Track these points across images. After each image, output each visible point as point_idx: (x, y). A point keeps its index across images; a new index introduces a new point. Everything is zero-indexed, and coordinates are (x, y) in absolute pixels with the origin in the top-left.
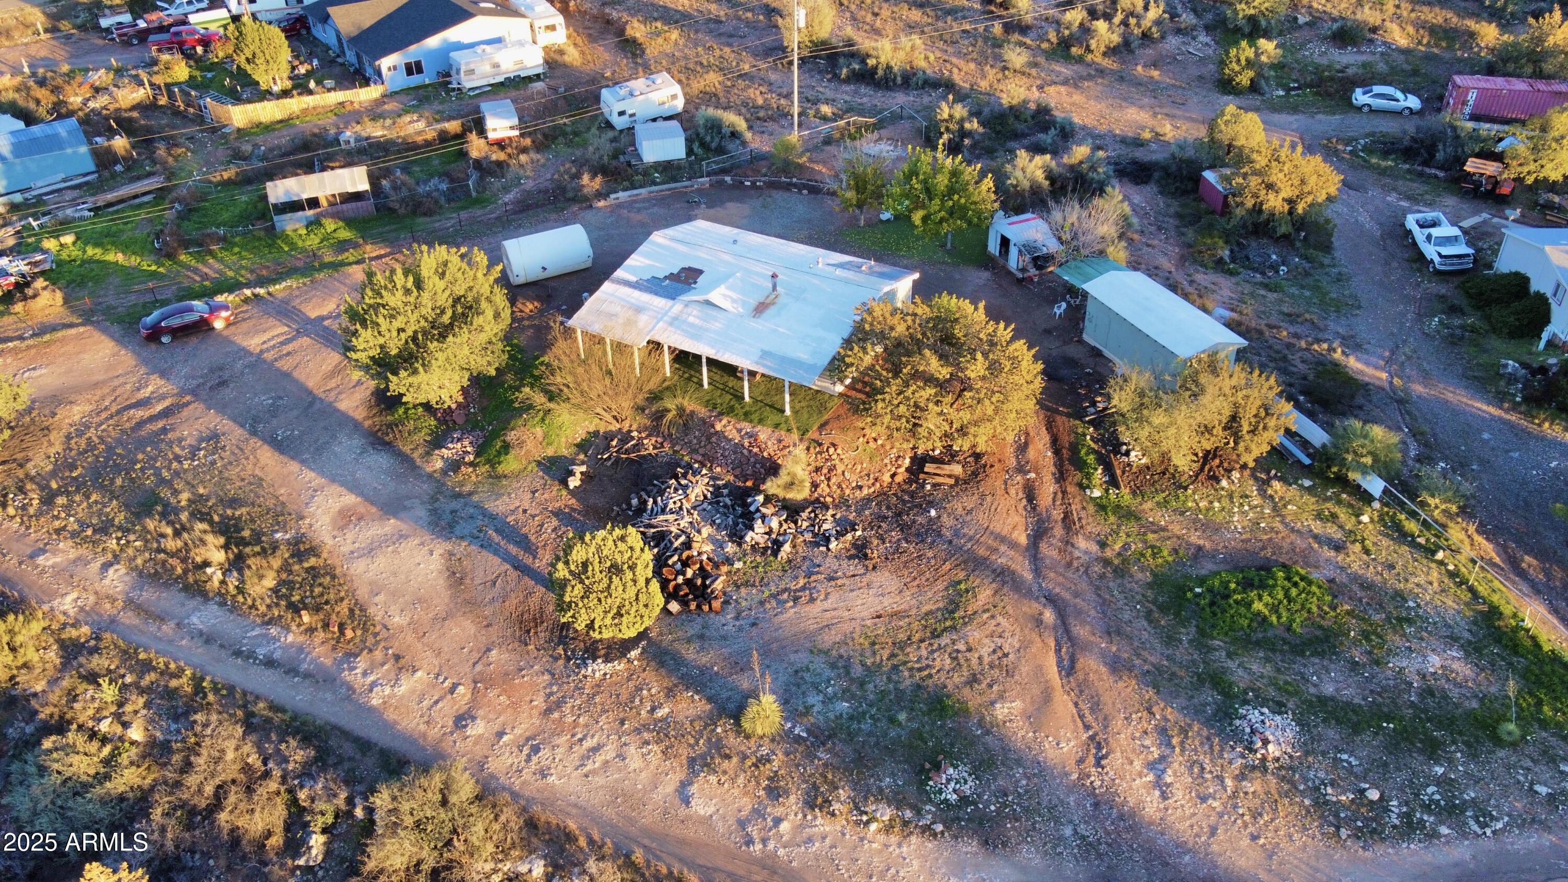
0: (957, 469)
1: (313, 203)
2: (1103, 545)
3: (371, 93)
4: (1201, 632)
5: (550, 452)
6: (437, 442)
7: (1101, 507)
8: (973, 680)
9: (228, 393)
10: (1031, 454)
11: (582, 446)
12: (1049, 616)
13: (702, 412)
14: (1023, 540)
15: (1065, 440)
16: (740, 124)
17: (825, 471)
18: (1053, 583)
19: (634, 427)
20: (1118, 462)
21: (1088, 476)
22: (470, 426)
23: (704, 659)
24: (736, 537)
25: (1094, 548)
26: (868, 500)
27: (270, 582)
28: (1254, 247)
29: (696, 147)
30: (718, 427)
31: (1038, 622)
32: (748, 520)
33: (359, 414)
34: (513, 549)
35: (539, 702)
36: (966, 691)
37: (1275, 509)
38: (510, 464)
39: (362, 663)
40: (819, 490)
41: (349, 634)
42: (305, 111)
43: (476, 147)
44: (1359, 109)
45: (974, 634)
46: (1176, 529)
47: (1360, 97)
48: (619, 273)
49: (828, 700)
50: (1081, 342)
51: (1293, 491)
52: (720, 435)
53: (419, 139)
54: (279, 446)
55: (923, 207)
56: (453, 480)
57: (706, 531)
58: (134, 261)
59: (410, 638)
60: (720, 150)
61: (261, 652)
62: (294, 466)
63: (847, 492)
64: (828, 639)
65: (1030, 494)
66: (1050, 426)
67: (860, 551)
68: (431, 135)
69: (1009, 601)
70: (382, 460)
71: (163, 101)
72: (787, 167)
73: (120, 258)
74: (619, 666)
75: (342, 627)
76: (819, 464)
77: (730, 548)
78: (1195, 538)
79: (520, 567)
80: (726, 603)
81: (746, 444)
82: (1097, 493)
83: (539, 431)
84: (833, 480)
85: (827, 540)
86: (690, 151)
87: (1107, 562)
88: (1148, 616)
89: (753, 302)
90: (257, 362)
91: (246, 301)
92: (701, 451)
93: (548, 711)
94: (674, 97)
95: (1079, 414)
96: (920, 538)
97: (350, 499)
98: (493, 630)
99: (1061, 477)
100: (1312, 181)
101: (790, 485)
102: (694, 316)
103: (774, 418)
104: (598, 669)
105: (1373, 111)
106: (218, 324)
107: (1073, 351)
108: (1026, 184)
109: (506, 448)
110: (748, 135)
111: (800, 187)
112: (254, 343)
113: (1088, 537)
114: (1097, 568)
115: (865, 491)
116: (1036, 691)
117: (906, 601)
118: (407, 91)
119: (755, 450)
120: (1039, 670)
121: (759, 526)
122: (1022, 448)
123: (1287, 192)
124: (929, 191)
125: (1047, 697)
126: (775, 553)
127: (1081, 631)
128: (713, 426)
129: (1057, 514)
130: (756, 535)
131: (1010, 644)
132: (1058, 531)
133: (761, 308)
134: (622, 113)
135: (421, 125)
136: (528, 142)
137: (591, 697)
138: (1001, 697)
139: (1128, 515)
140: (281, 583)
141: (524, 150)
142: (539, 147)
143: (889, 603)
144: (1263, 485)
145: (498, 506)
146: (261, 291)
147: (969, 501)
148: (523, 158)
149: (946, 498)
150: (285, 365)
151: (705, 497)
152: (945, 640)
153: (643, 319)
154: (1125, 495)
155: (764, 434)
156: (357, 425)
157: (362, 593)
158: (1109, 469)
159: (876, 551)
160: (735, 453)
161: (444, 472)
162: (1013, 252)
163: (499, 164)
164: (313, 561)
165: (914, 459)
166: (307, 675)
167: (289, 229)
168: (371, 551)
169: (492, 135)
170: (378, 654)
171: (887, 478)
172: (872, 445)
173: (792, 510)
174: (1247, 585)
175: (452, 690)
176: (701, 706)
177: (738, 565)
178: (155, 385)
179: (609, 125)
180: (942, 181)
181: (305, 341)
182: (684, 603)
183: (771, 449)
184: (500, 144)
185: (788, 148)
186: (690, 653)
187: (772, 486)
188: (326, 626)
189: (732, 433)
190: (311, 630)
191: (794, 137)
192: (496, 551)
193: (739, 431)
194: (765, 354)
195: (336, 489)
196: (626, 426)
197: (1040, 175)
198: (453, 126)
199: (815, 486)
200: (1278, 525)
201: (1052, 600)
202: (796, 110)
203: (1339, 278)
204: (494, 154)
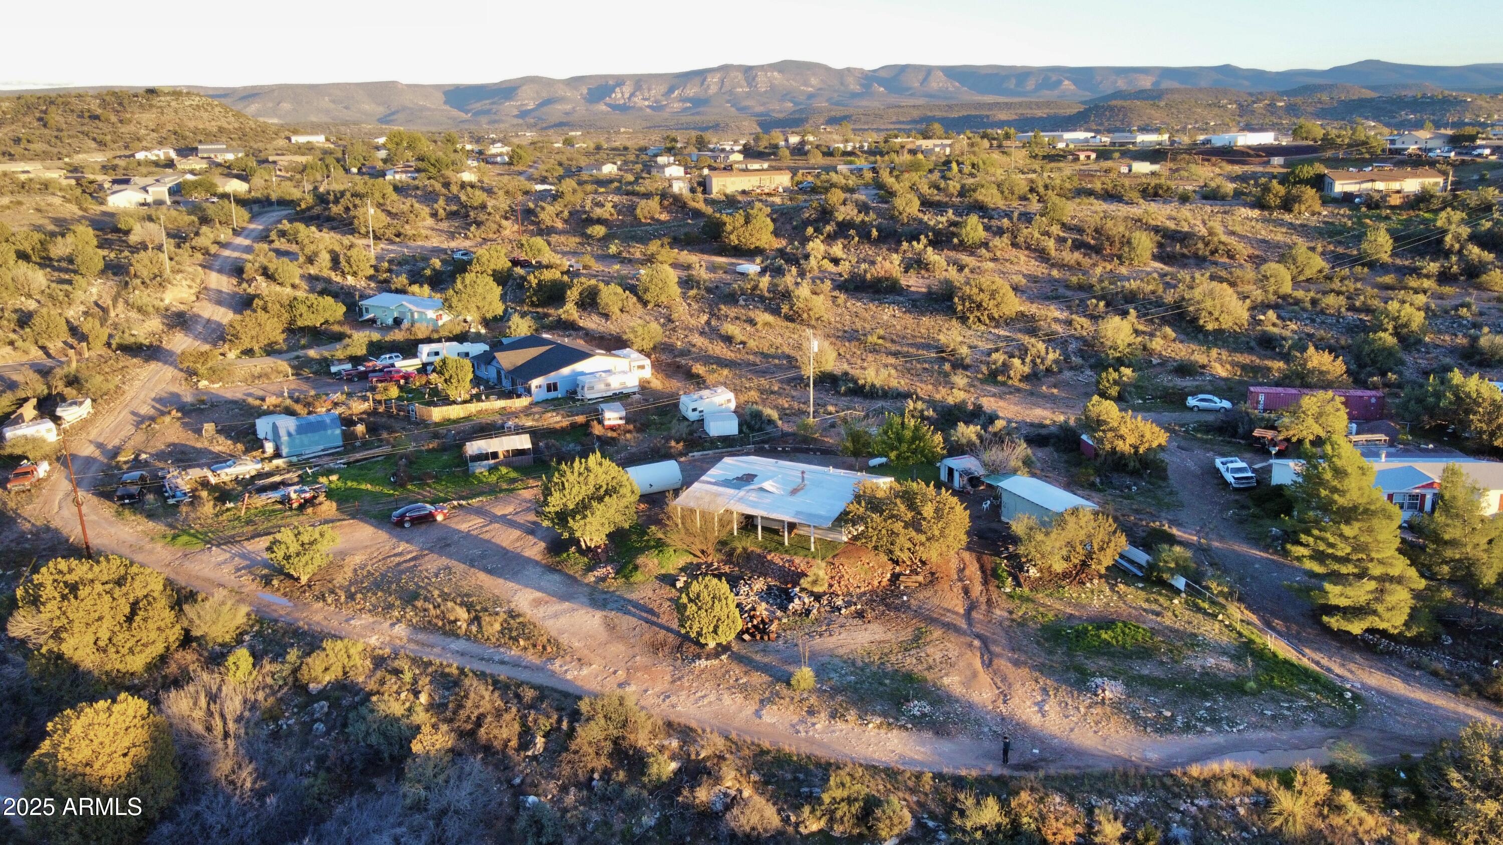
0: (920, 578)
1: (495, 455)
2: (1011, 613)
3: (524, 401)
4: (1069, 649)
5: (663, 572)
6: (590, 569)
7: (1010, 596)
8: (930, 668)
9: (453, 549)
10: (967, 572)
11: (682, 569)
12: (977, 643)
13: (759, 551)
14: (962, 611)
15: (989, 566)
16: (775, 415)
17: (837, 578)
18: (978, 629)
19: (716, 560)
20: (1022, 577)
21: (1003, 582)
22: (609, 561)
23: (766, 660)
24: (784, 609)
25: (1006, 614)
26: (865, 593)
27: (497, 627)
28: (1116, 479)
29: (744, 428)
30: (769, 558)
31: (970, 645)
32: (791, 600)
33: (538, 558)
34: (645, 615)
35: (668, 678)
36: (926, 673)
37: (1120, 597)
38: (638, 577)
39: (558, 663)
40: (834, 588)
41: (549, 649)
42: (480, 412)
43: (597, 430)
44: (1191, 409)
45: (930, 650)
46: (1058, 606)
47: (1191, 402)
48: (704, 478)
49: (841, 676)
50: (1000, 521)
51: (1131, 589)
52: (771, 562)
53: (558, 426)
54: (490, 572)
55: (897, 449)
56: (602, 586)
57: (764, 605)
58: (378, 489)
59: (586, 652)
60: (761, 429)
61: (496, 658)
62: (501, 581)
63: (851, 589)
64: (841, 651)
65: (966, 591)
66: (979, 560)
67: (860, 615)
68: (565, 423)
69: (953, 636)
70: (556, 577)
71: (381, 409)
72: (806, 440)
73: (369, 487)
74: (715, 662)
75: (544, 648)
76: (833, 574)
77: (779, 613)
78: (1069, 610)
79: (647, 621)
80: (778, 637)
81: (787, 565)
82: (1008, 590)
83: (656, 561)
84: (842, 583)
85: (839, 610)
86: (740, 431)
87: (1013, 620)
88: (1038, 643)
89: (790, 489)
90: (467, 535)
91: (454, 507)
92: (759, 570)
93: (673, 682)
94: (729, 401)
95: (998, 554)
96: (897, 609)
97: (538, 594)
98: (637, 650)
99: (985, 582)
100: (1148, 435)
101: (815, 582)
102: (753, 497)
103: (804, 552)
104: (703, 663)
105: (1200, 410)
106: (440, 518)
107: (994, 525)
108: (964, 441)
109: (636, 568)
110: (780, 423)
111: (815, 451)
112: (464, 527)
113: (1002, 609)
114: (1007, 623)
115: (863, 589)
116: (968, 673)
117: (889, 636)
118: (546, 401)
119: (793, 568)
120: (970, 665)
121: (797, 601)
122: (961, 570)
123: (1131, 440)
124: (900, 439)
125: (975, 675)
126: (807, 615)
127: (997, 649)
128: (765, 558)
129: (983, 599)
130: (796, 605)
131: (953, 653)
132: (984, 607)
133: (794, 492)
134: (694, 410)
135: (559, 418)
136: (631, 427)
137: (698, 676)
138: (947, 675)
139: (1028, 600)
140: (503, 629)
141: (629, 431)
142: (639, 430)
143: (877, 637)
144: (1112, 588)
145: (634, 596)
146: (464, 503)
147: (928, 593)
148: (628, 436)
149: (913, 591)
150: (486, 536)
151: (763, 590)
152: (913, 652)
153: (720, 500)
154: (1026, 590)
155: (797, 560)
156: (537, 563)
157: (554, 633)
158: (1016, 578)
159: (870, 615)
160: (780, 570)
161: (596, 582)
162: (956, 475)
163: (613, 439)
164: (521, 619)
165: (893, 575)
166: (526, 667)
167: (478, 471)
168: (556, 616)
169: (607, 423)
170: (568, 658)
171: (876, 583)
172: (866, 566)
173: (818, 597)
174: (1099, 628)
175: (615, 672)
176: (766, 678)
177: (785, 620)
178: (403, 546)
179: (685, 419)
180: (908, 434)
181: (497, 525)
182: (753, 635)
183: (803, 567)
184: (612, 428)
185: (806, 427)
186: (758, 657)
187: (804, 583)
188: (534, 646)
189: (777, 560)
190: (525, 649)
191: (811, 420)
192: (634, 615)
193: (782, 559)
194: (798, 513)
195: (529, 590)
196: (710, 560)
197: (974, 438)
198: (580, 419)
199: (831, 586)
200: (1121, 604)
201: (978, 636)
202: (812, 409)
203: (1171, 493)
204: (610, 434)
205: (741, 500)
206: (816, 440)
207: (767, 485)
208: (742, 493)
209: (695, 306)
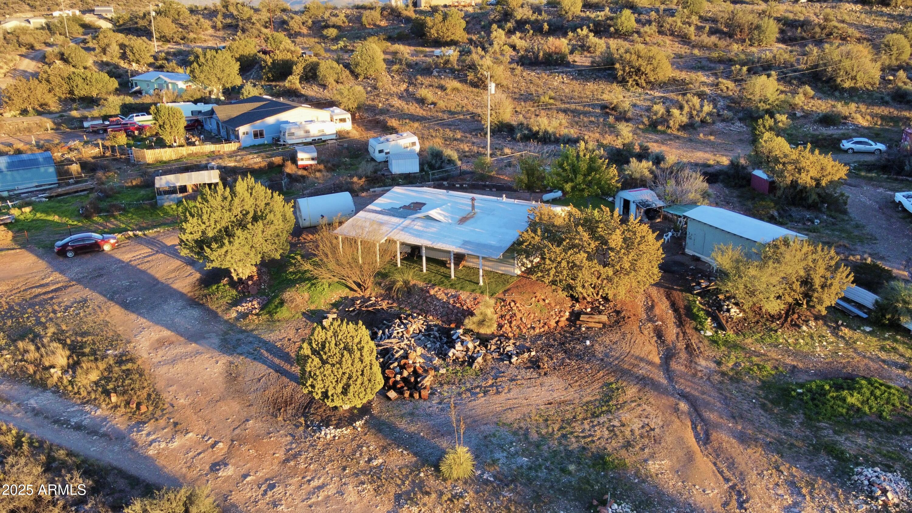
0: (604, 318)
1: (183, 189)
2: (719, 363)
3: (232, 147)
4: (809, 418)
5: (312, 307)
6: (236, 303)
7: (714, 341)
8: (628, 445)
9: (103, 280)
10: (657, 311)
11: (335, 305)
12: (683, 406)
13: (421, 284)
14: (657, 360)
15: (681, 304)
16: (455, 156)
17: (508, 317)
18: (683, 385)
19: (373, 294)
20: (723, 316)
21: (701, 323)
22: (260, 293)
23: (413, 429)
24: (443, 355)
25: (713, 365)
26: (540, 336)
27: (94, 376)
28: (795, 212)
29: (426, 167)
30: (432, 292)
31: (676, 410)
32: (451, 344)
33: (185, 291)
34: (277, 361)
35: (281, 454)
36: (623, 452)
37: (847, 343)
38: (284, 313)
39: (147, 428)
40: (504, 329)
41: (143, 409)
42: (189, 155)
43: (290, 169)
44: (846, 151)
45: (625, 416)
46: (774, 355)
47: (846, 145)
48: (370, 207)
49: (511, 456)
50: (684, 254)
51: (857, 335)
52: (434, 297)
53: (256, 167)
54: (126, 306)
55: (572, 181)
56: (242, 323)
57: (419, 350)
58: (64, 220)
59: (189, 412)
60: (441, 167)
61: (73, 421)
62: (133, 316)
63: (524, 331)
64: (510, 417)
65: (659, 334)
66: (668, 297)
67: (535, 364)
68: (263, 164)
69: (651, 396)
70: (195, 313)
71: (108, 154)
72: (483, 177)
73: (56, 218)
74: (347, 431)
75: (139, 405)
76: (504, 313)
77: (437, 361)
78: (789, 361)
79: (279, 370)
80: (432, 394)
81: (451, 301)
82: (709, 333)
83: (306, 295)
84: (514, 323)
85: (510, 357)
86: (422, 170)
87: (723, 374)
88: (763, 406)
89: (458, 217)
90: (126, 267)
91: (129, 238)
92: (419, 307)
93: (287, 460)
94: (414, 144)
95: (690, 290)
96: (579, 357)
97: (166, 333)
98: (253, 409)
99: (680, 324)
100: (829, 169)
101: (481, 323)
102: (418, 225)
103: (471, 287)
104: (330, 432)
105: (855, 152)
106: (107, 248)
107: (678, 258)
108: (638, 175)
109: (282, 303)
110: (459, 163)
111: (491, 187)
112: (126, 257)
113: (707, 359)
114: (717, 378)
115: (537, 331)
116: (681, 453)
117: (571, 394)
118: (253, 147)
119: (458, 305)
120: (681, 440)
121: (458, 346)
122: (650, 309)
123: (813, 173)
125: (690, 458)
126: (471, 364)
127: (712, 416)
128: (428, 292)
129: (681, 345)
130: (457, 351)
131: (656, 422)
132: (683, 355)
133: (463, 220)
134: (381, 151)
135: (258, 160)
136: (321, 167)
137: (321, 452)
138: (652, 456)
139: (735, 346)
140: (103, 378)
141: (319, 171)
142: (329, 169)
143: (557, 396)
144: (835, 331)
145: (270, 337)
146: (140, 233)
147: (615, 337)
148: (318, 174)
149: (597, 334)
150: (143, 267)
151: (420, 331)
152: (603, 419)
153: (384, 229)
154: (731, 334)
155: (464, 295)
156: (182, 295)
157: (160, 385)
158: (715, 319)
159: (546, 365)
160: (443, 307)
161: (237, 319)
162: (633, 207)
163: (303, 177)
164: (129, 366)
165: (572, 313)
166: (104, 435)
167: (166, 204)
168: (173, 361)
169: (300, 163)
170: (162, 422)
171: (553, 323)
172: (541, 302)
173: (484, 341)
174: (839, 387)
175: (213, 446)
176: (409, 458)
177: (443, 371)
178: (56, 276)
179: (373, 160)
180: (584, 166)
181: (161, 255)
182: (400, 392)
183: (469, 303)
184: (305, 168)
185: (482, 165)
186: (402, 425)
187: (469, 323)
188: (128, 403)
189: (441, 296)
190: (116, 407)
191: (488, 159)
192: (264, 361)
193: (446, 294)
194: (465, 243)
195: (158, 328)
196: (367, 294)
197: (647, 173)
198: (277, 160)
199: (500, 326)
200: (851, 353)
201: (684, 396)
202: (489, 152)
203: (857, 226)
204: (300, 172)
205: (404, 229)
206: (491, 177)
207: (434, 213)
208: (407, 222)
209: (397, 78)
